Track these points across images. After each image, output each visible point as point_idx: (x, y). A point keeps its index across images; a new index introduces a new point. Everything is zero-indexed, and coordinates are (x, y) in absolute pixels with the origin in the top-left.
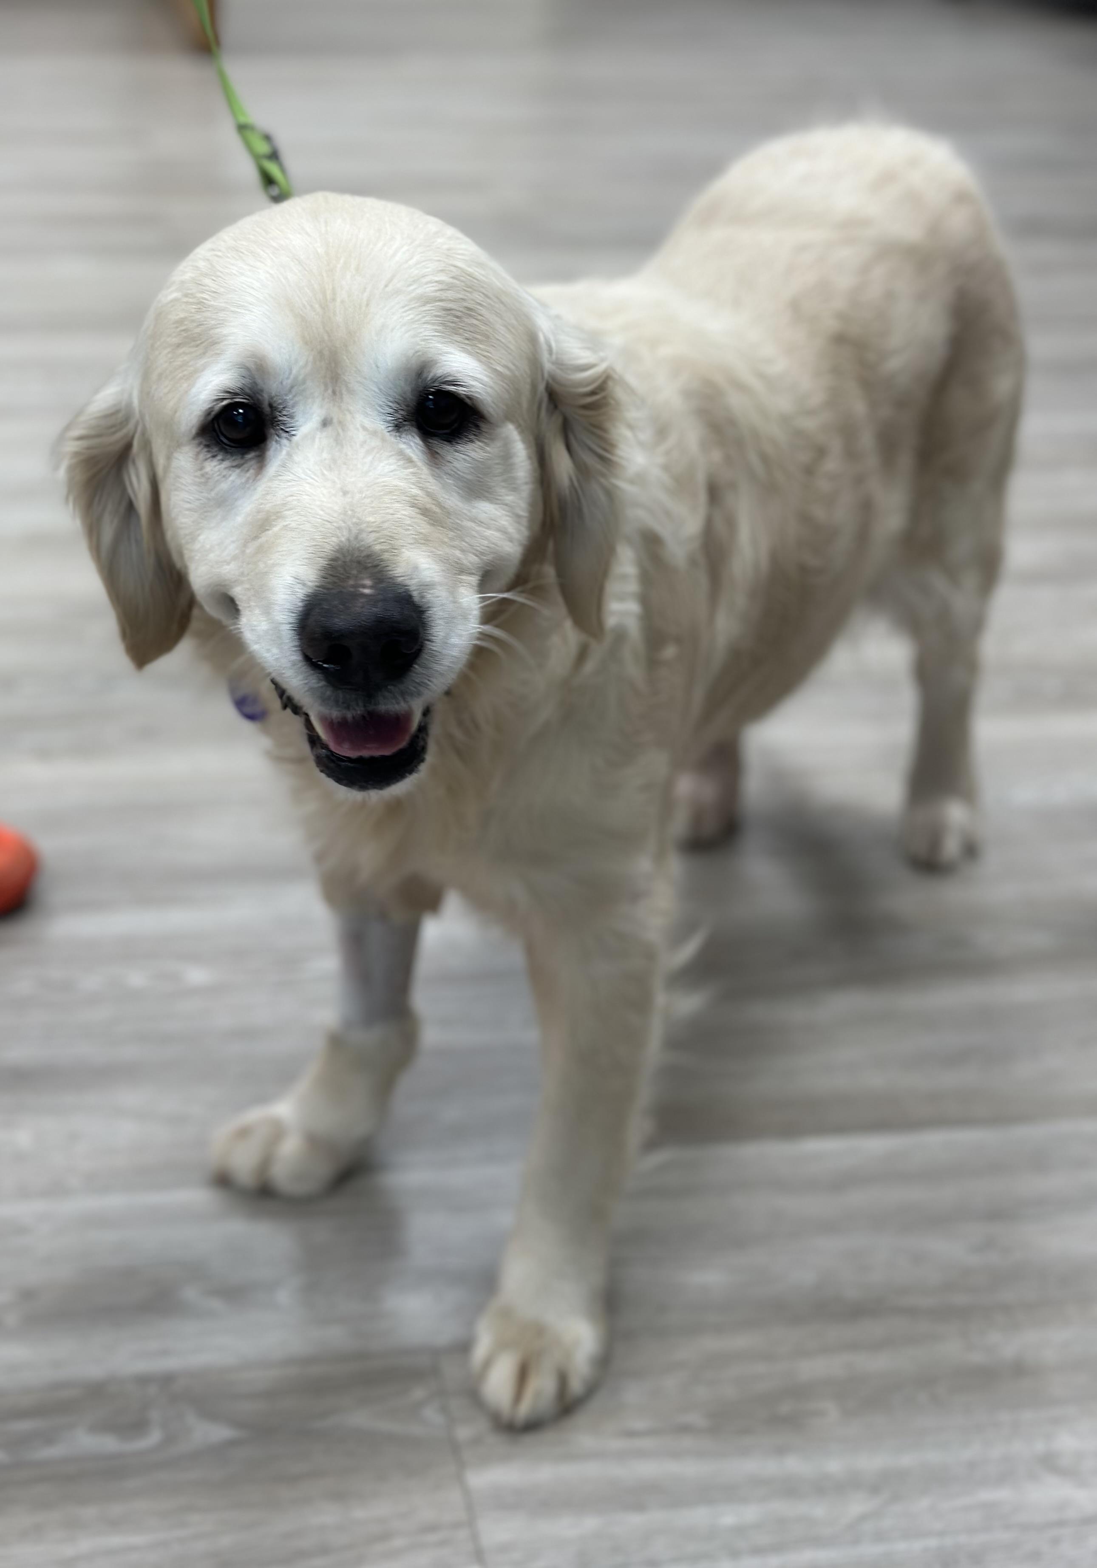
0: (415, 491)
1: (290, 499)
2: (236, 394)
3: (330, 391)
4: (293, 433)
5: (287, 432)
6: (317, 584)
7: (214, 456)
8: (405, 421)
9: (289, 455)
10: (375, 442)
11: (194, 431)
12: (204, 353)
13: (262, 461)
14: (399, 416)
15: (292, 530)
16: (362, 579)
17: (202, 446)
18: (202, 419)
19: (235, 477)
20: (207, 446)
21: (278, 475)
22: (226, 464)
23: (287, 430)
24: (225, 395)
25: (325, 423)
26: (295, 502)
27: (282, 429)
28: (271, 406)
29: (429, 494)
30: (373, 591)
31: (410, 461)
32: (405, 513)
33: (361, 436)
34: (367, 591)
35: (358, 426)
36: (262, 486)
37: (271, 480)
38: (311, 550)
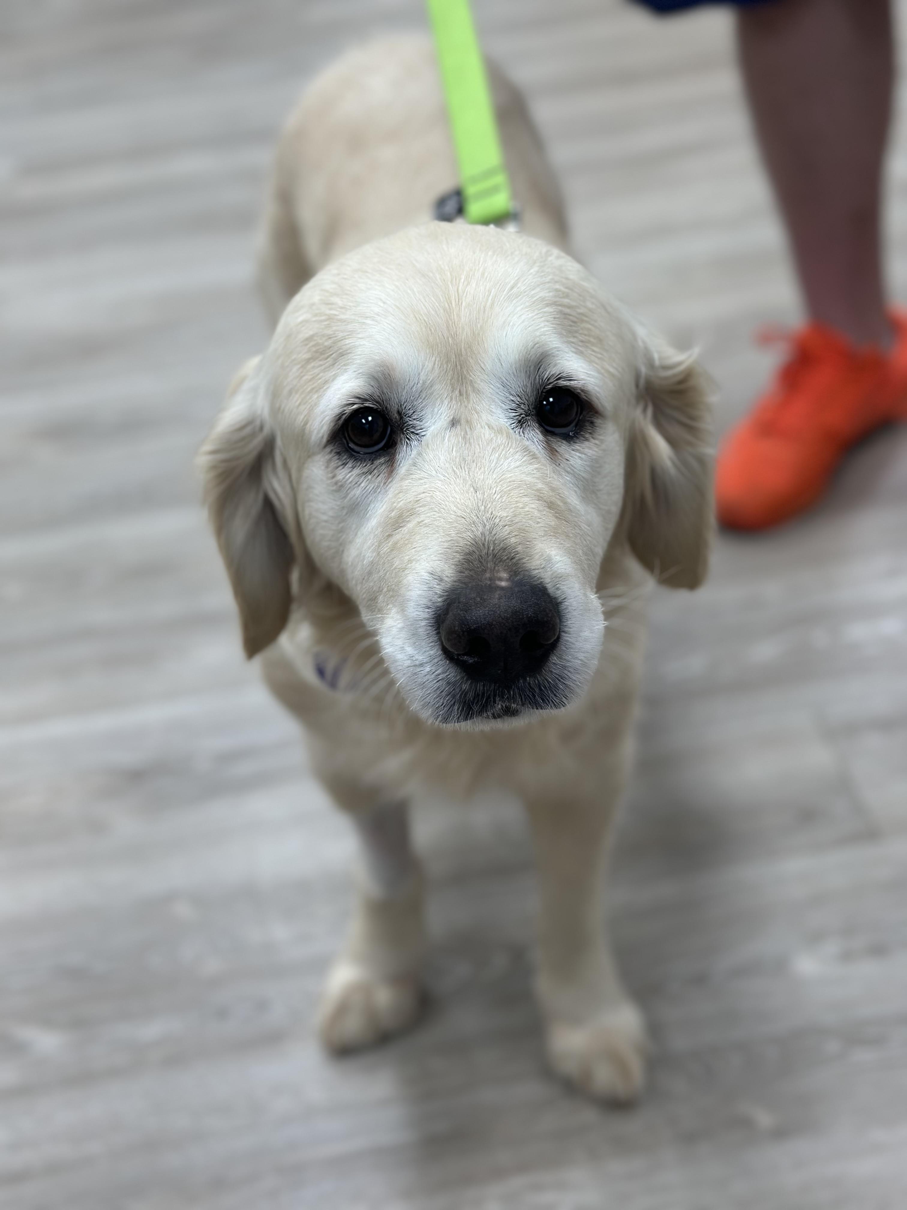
0: (540, 486)
1: (422, 495)
2: (366, 400)
3: (457, 392)
4: (423, 434)
5: (417, 434)
6: (455, 579)
7: (344, 464)
8: (526, 416)
9: (419, 454)
10: (501, 439)
11: (325, 440)
12: (334, 364)
13: (391, 463)
14: (522, 411)
15: (426, 526)
16: (498, 571)
17: (333, 454)
18: (332, 424)
19: (366, 484)
20: (338, 453)
21: (409, 473)
22: (357, 471)
23: (416, 432)
24: (356, 400)
25: (454, 423)
26: (428, 499)
27: (413, 432)
28: (399, 413)
29: (553, 489)
30: (509, 583)
31: (534, 457)
32: (532, 507)
33: (487, 433)
34: (503, 584)
35: (483, 424)
36: (394, 486)
37: (402, 479)
38: (446, 545)
